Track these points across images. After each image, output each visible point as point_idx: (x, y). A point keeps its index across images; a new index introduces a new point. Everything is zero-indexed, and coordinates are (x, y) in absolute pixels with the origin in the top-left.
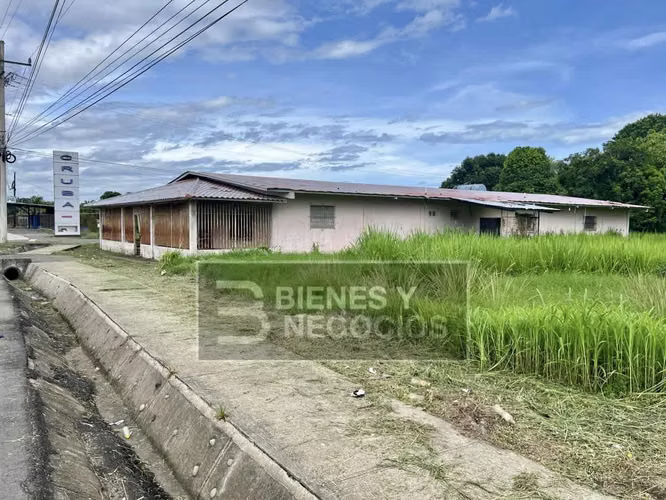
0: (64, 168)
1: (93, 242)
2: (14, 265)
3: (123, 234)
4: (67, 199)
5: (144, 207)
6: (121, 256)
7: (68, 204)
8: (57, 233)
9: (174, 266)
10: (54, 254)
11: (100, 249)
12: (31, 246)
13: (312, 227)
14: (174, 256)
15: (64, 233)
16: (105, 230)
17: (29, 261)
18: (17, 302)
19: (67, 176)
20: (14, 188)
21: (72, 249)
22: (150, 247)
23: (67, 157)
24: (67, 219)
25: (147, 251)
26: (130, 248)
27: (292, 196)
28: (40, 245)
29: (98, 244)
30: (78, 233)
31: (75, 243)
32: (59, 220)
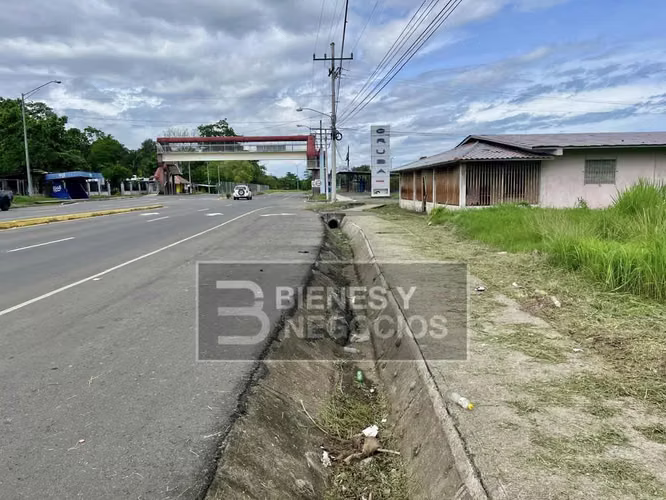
0: (379, 140)
1: (396, 201)
2: (334, 218)
3: (414, 194)
4: (381, 167)
5: (429, 169)
6: (413, 212)
7: (381, 171)
8: (373, 195)
9: (439, 217)
10: (364, 210)
11: (400, 208)
12: (352, 205)
13: (586, 182)
14: (440, 210)
15: (378, 195)
16: (403, 191)
17: (344, 215)
18: (326, 238)
19: (381, 147)
20: (348, 159)
21: (379, 207)
22: (432, 204)
23: (381, 131)
24: (380, 183)
25: (430, 206)
26: (418, 205)
27: (560, 152)
28: (358, 204)
29: (398, 204)
30: (388, 195)
31: (382, 202)
32: (375, 185)
